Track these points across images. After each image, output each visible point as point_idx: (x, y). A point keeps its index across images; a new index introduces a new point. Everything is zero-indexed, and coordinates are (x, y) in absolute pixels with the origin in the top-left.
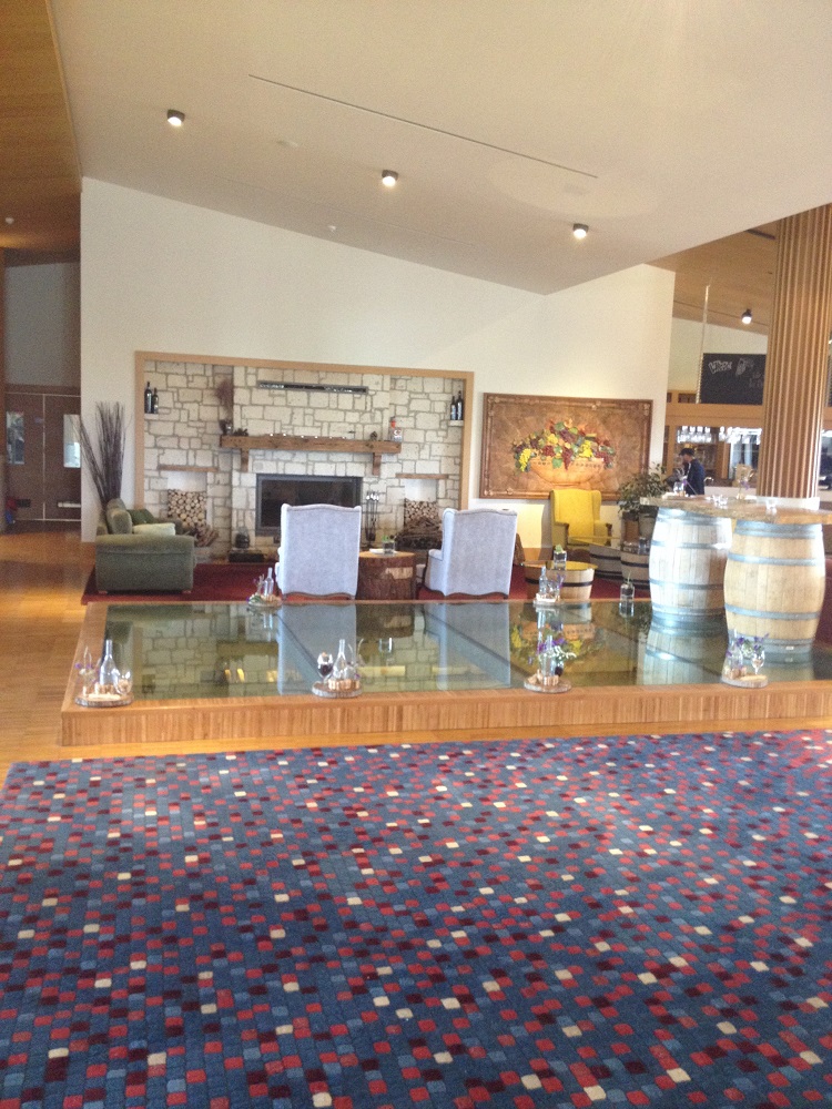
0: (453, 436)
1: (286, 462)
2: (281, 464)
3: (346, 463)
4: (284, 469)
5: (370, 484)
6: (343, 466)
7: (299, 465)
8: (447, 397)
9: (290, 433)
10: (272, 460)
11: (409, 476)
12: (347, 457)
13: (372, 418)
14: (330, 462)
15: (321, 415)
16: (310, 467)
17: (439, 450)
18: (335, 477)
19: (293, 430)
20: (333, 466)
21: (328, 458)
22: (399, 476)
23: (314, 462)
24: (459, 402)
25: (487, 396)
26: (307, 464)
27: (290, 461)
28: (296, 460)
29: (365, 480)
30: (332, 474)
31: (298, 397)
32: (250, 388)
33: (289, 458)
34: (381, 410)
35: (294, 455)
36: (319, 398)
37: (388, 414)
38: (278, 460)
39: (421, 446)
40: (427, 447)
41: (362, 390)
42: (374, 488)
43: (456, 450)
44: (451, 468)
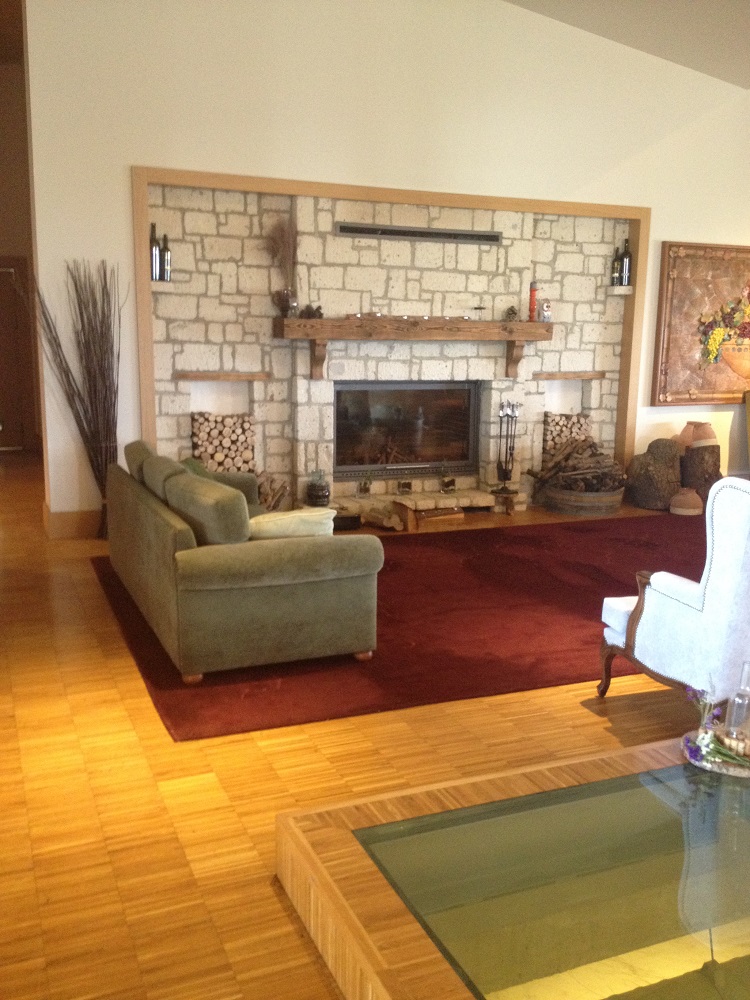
0: (615, 310)
1: (379, 360)
2: (372, 364)
3: (467, 358)
4: (376, 373)
5: (501, 391)
6: (462, 364)
7: (400, 365)
8: (607, 250)
9: (385, 311)
10: (358, 358)
11: (551, 376)
12: (470, 350)
13: (507, 284)
14: (443, 357)
15: (432, 281)
16: (415, 368)
17: (593, 333)
18: (452, 382)
19: (389, 305)
20: (449, 363)
21: (442, 353)
22: (537, 376)
23: (421, 359)
24: (625, 257)
25: (667, 247)
26: (410, 363)
27: (386, 359)
28: (394, 357)
29: (494, 385)
30: (447, 377)
31: (396, 251)
32: (322, 236)
33: (384, 354)
34: (520, 271)
35: (391, 348)
36: (430, 252)
37: (528, 277)
38: (367, 358)
39: (568, 329)
40: (577, 329)
41: (493, 238)
42: (507, 397)
43: (616, 333)
44: (608, 361)
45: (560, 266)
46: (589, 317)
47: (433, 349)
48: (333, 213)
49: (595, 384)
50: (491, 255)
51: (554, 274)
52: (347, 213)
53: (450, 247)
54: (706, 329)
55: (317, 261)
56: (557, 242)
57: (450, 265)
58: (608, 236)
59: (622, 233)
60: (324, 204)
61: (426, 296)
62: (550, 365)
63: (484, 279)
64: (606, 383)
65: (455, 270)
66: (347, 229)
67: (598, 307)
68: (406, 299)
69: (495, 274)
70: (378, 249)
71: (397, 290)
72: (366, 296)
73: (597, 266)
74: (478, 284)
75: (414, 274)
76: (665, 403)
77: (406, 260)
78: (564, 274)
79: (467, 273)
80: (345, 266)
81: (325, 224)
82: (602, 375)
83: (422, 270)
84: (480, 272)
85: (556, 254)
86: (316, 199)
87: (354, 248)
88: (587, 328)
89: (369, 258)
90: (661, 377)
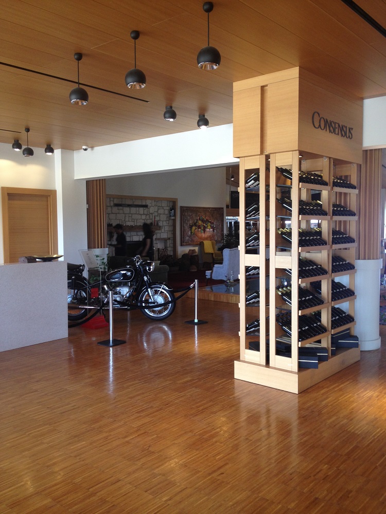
0: (172, 223)
8: (168, 208)
11: (159, 239)
13: (150, 217)
15: (135, 217)
19: (126, 223)
21: (137, 234)
22: (157, 239)
23: (133, 236)
25: (181, 207)
30: (138, 240)
31: (127, 210)
37: (153, 215)
40: (164, 227)
41: (146, 206)
43: (171, 228)
44: (170, 236)
45: (159, 212)
46: (166, 224)
47: (135, 233)
48: (113, 201)
49: (168, 241)
50: (146, 210)
51: (158, 214)
52: (116, 201)
53: (138, 208)
54: (191, 227)
55: (110, 212)
56: (158, 207)
57: (138, 213)
58: (169, 204)
59: (171, 204)
60: (112, 199)
61: (133, 220)
62: (158, 237)
63: (145, 216)
64: (170, 240)
65: (139, 214)
66: (116, 205)
67: (167, 222)
68: (129, 221)
69: (147, 215)
70: (123, 209)
71: (127, 219)
72: (121, 221)
73: (167, 212)
74: (144, 217)
75: (130, 215)
76: (184, 245)
77: (128, 212)
78: (160, 214)
79: (141, 215)
80: (116, 214)
81: (112, 204)
82: (169, 239)
83: (132, 214)
84: (144, 214)
85: (158, 209)
86: (110, 198)
87: (118, 209)
88: (166, 227)
89: (121, 212)
90: (183, 239)
